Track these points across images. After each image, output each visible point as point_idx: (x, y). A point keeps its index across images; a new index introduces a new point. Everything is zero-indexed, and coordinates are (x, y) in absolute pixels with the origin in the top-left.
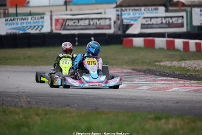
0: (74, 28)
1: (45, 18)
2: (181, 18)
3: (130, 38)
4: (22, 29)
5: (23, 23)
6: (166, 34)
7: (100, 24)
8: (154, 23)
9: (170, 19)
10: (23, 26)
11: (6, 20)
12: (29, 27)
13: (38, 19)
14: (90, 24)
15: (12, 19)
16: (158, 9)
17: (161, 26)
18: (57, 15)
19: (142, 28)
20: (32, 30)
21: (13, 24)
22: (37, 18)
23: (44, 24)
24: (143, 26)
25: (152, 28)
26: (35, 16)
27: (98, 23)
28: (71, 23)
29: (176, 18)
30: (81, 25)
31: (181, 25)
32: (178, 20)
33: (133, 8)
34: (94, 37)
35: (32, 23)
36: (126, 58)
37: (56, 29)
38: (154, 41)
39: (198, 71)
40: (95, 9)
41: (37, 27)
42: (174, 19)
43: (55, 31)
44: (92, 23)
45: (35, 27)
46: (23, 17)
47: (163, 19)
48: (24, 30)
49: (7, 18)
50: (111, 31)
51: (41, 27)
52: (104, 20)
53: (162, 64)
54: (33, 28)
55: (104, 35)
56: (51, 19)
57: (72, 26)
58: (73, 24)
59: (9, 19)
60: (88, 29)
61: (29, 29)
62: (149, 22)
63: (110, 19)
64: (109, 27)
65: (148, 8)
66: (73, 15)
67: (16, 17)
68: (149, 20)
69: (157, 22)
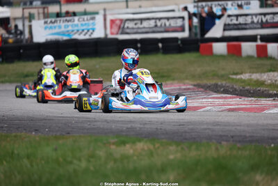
0: (135, 31)
1: (96, 18)
3: (209, 44)
4: (67, 33)
5: (68, 26)
6: (259, 37)
7: (170, 25)
8: (242, 22)
9: (263, 17)
10: (68, 29)
11: (46, 23)
12: (75, 31)
13: (87, 20)
14: (156, 26)
15: (53, 20)
16: (249, 4)
17: (251, 26)
18: (112, 14)
19: (224, 30)
20: (80, 34)
21: (55, 27)
23: (95, 27)
24: (227, 27)
25: (238, 29)
26: (83, 17)
27: (167, 24)
28: (131, 25)
29: (272, 16)
30: (144, 28)
32: (273, 18)
33: (217, 3)
34: (161, 42)
35: (79, 25)
36: (199, 70)
37: (112, 34)
38: (240, 46)
41: (86, 31)
42: (268, 17)
43: (110, 36)
44: (159, 24)
45: (83, 30)
46: (68, 18)
47: (254, 17)
48: (69, 35)
49: (46, 20)
50: (186, 34)
51: (91, 31)
52: (175, 20)
54: (81, 33)
55: (176, 39)
56: (105, 20)
57: (133, 28)
58: (135, 26)
59: (49, 20)
60: (154, 32)
61: (75, 33)
62: (235, 22)
63: (183, 18)
64: (182, 29)
65: (236, 2)
66: (134, 14)
67: (59, 19)
68: (235, 18)
69: (246, 21)
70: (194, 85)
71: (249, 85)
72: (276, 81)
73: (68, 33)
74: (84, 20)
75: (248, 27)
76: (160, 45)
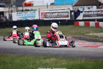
0: (50, 17)
1: (36, 12)
3: (78, 22)
4: (25, 18)
5: (26, 15)
6: (96, 20)
7: (63, 15)
9: (98, 12)
10: (25, 16)
11: (17, 13)
12: (28, 17)
13: (33, 13)
14: (58, 15)
16: (93, 7)
19: (83, 17)
20: (30, 18)
21: (21, 15)
23: (36, 15)
25: (88, 17)
26: (31, 11)
27: (62, 14)
28: (49, 15)
29: (101, 12)
30: (54, 16)
32: (102, 13)
33: (81, 7)
34: (60, 21)
36: (74, 31)
37: (42, 18)
38: (89, 23)
41: (32, 17)
42: (100, 12)
43: (41, 19)
44: (59, 14)
45: (31, 16)
46: (26, 12)
47: (94, 12)
48: (26, 18)
49: (18, 12)
50: (69, 18)
51: (34, 17)
52: (65, 13)
54: (30, 17)
55: (65, 20)
56: (39, 13)
57: (49, 16)
58: (50, 15)
59: (19, 13)
60: (57, 17)
61: (28, 18)
62: (87, 14)
63: (68, 12)
64: (68, 16)
65: (88, 6)
66: (50, 10)
67: (22, 12)
68: (87, 13)
69: (91, 13)
70: (72, 37)
71: (92, 37)
72: (102, 36)
73: (26, 17)
74: (31, 13)
75: (92, 16)
76: (60, 22)
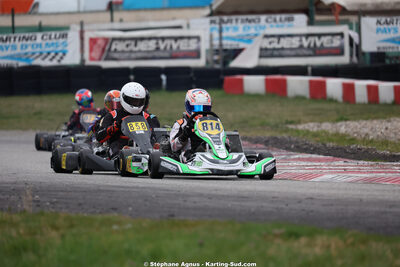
0: (126, 55)
1: (69, 36)
2: (339, 37)
3: (239, 77)
4: (25, 57)
5: (26, 47)
6: (309, 69)
7: (178, 47)
8: (286, 46)
9: (317, 39)
10: (27, 50)
12: (37, 54)
13: (55, 37)
14: (158, 49)
15: (5, 37)
16: (292, 19)
17: (299, 52)
18: (92, 30)
19: (261, 56)
20: (43, 59)
21: (7, 48)
22: (53, 36)
23: (67, 48)
24: (264, 53)
25: (280, 56)
26: (49, 33)
27: (175, 46)
28: (120, 46)
29: (329, 38)
30: (140, 51)
31: (339, 52)
32: (332, 42)
34: (166, 74)
35: (43, 46)
36: (230, 116)
37: (92, 59)
38: (285, 81)
39: (372, 141)
40: (168, 20)
41: (53, 54)
42: (325, 40)
43: (88, 62)
44: (162, 46)
45: (49, 53)
46: (27, 35)
47: (304, 39)
48: (27, 59)
50: (200, 63)
51: (61, 54)
52: (186, 40)
53: (300, 127)
54: (46, 57)
55: (187, 70)
56: (82, 38)
57: (123, 52)
58: (126, 49)
60: (154, 58)
61: (37, 57)
62: (275, 45)
63: (198, 38)
64: (196, 55)
65: (273, 16)
66: (125, 30)
67: (12, 35)
68: (276, 40)
69: (292, 44)
73: (27, 57)
75: (294, 53)
76: (164, 77)
